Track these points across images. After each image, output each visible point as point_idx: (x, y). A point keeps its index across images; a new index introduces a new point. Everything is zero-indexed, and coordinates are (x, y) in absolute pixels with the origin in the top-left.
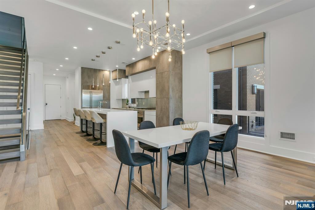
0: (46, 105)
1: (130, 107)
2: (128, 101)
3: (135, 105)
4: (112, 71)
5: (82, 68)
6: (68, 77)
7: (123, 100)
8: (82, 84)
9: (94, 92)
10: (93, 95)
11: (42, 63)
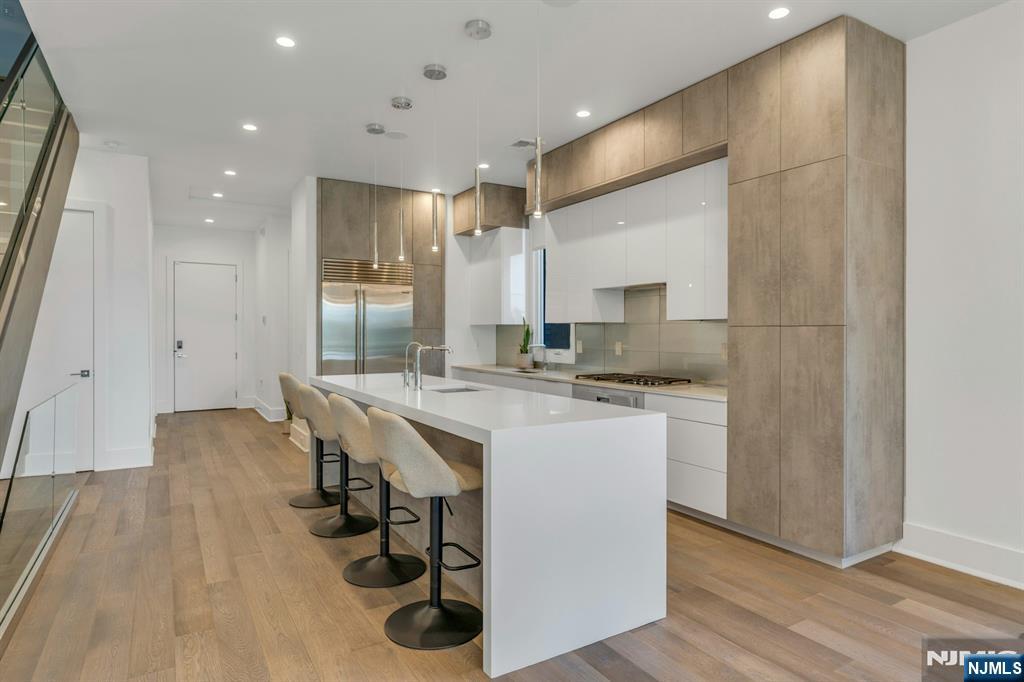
0: (180, 347)
1: (536, 365)
2: (528, 334)
3: (566, 356)
4: (455, 198)
5: (321, 181)
6: (263, 232)
7: (501, 329)
8: (321, 257)
9: (373, 295)
10: (368, 306)
11: (146, 158)
